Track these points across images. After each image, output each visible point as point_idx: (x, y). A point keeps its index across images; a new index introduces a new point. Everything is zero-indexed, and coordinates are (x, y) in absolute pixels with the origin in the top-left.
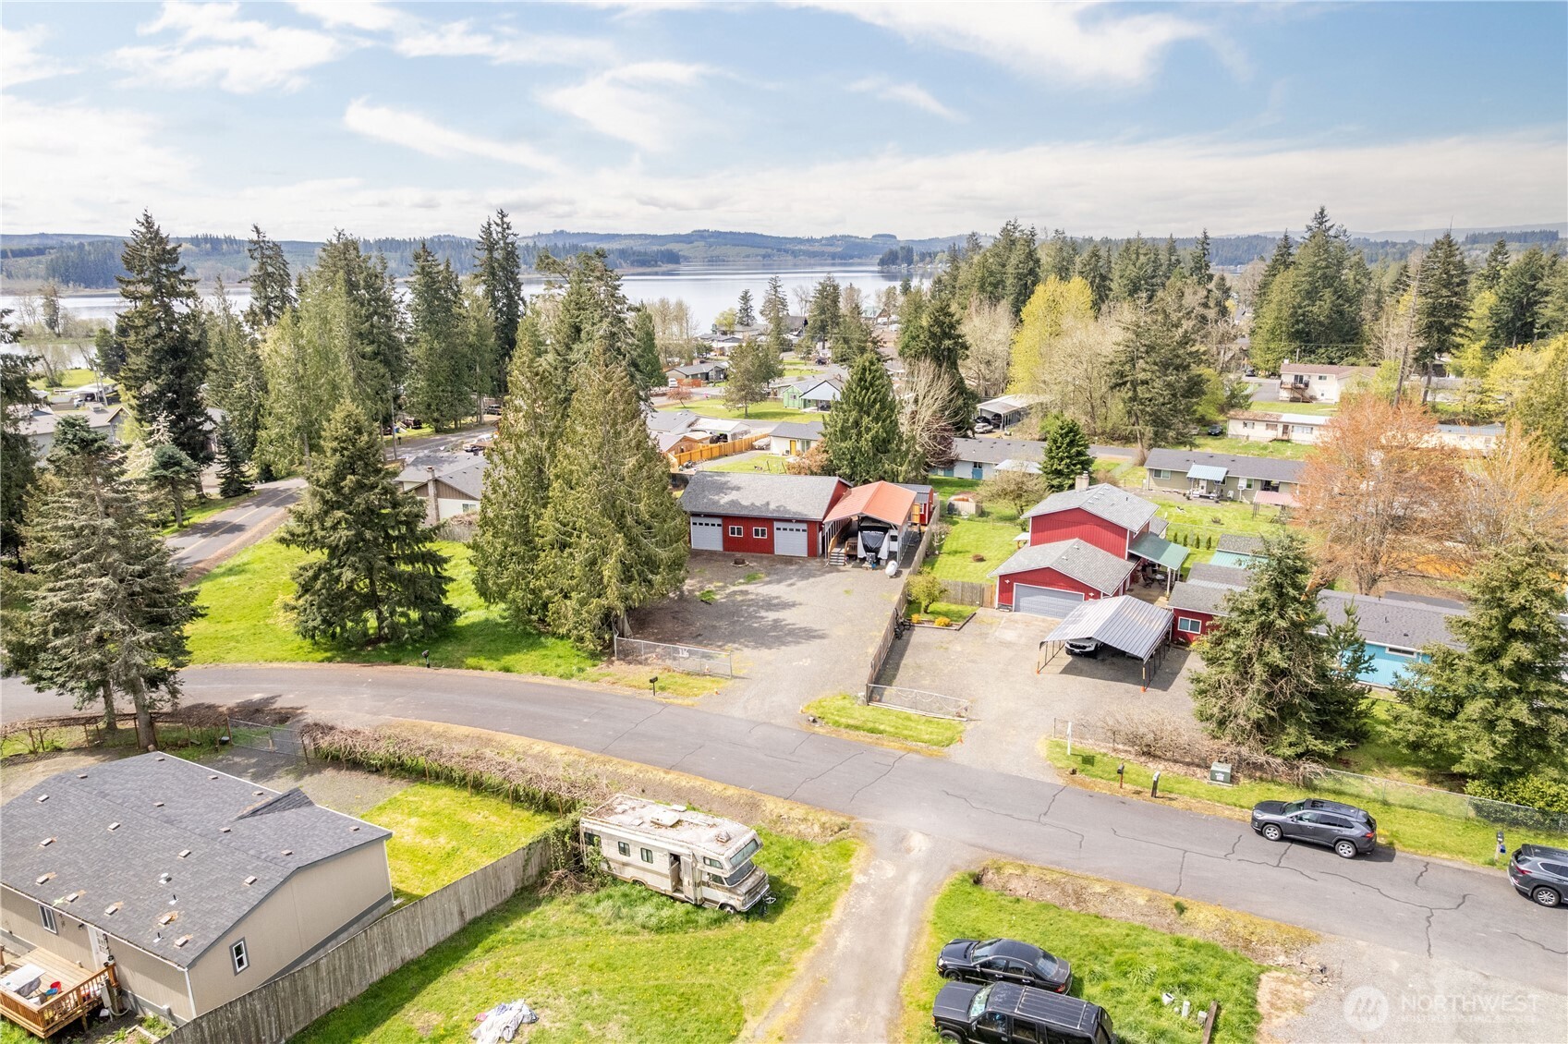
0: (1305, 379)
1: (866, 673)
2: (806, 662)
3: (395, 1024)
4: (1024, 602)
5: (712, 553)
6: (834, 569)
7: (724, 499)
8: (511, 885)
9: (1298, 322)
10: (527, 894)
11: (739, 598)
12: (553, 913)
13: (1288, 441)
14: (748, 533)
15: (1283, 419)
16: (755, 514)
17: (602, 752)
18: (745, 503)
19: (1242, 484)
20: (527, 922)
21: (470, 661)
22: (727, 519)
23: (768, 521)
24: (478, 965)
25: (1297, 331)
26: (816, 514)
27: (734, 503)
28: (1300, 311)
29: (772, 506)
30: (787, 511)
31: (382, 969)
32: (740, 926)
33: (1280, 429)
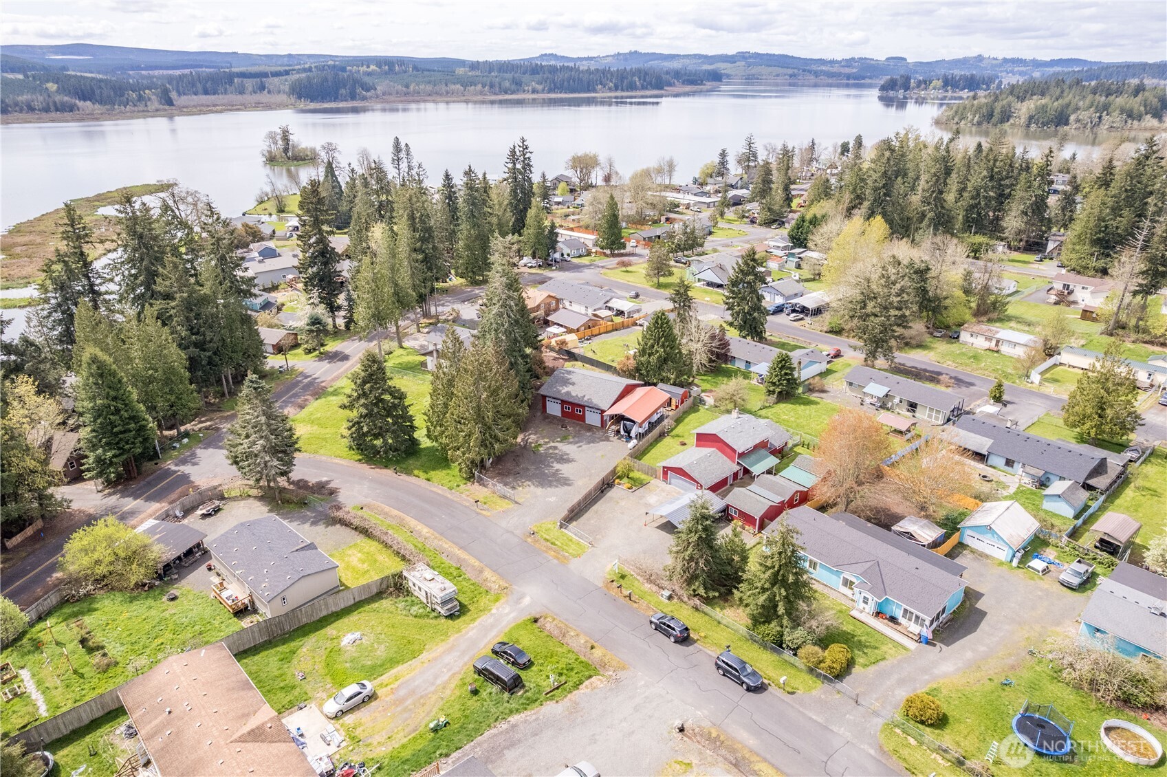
0: (1071, 287)
1: (564, 513)
2: (553, 499)
3: (323, 632)
4: (673, 481)
5: (555, 417)
6: (607, 439)
7: (564, 390)
8: (375, 591)
9: (1100, 231)
10: (379, 595)
11: (551, 451)
12: (386, 603)
13: (997, 352)
14: (573, 410)
15: (998, 336)
16: (576, 402)
17: (441, 534)
18: (573, 394)
19: (897, 400)
20: (375, 605)
21: (416, 472)
22: (563, 402)
23: (583, 407)
24: (354, 617)
25: (1099, 239)
26: (604, 406)
27: (568, 393)
28: (1103, 224)
29: (586, 399)
30: (592, 403)
31: (324, 613)
32: (443, 620)
33: (994, 342)
